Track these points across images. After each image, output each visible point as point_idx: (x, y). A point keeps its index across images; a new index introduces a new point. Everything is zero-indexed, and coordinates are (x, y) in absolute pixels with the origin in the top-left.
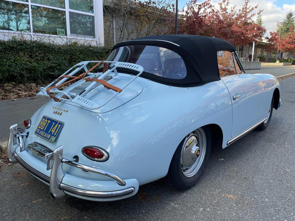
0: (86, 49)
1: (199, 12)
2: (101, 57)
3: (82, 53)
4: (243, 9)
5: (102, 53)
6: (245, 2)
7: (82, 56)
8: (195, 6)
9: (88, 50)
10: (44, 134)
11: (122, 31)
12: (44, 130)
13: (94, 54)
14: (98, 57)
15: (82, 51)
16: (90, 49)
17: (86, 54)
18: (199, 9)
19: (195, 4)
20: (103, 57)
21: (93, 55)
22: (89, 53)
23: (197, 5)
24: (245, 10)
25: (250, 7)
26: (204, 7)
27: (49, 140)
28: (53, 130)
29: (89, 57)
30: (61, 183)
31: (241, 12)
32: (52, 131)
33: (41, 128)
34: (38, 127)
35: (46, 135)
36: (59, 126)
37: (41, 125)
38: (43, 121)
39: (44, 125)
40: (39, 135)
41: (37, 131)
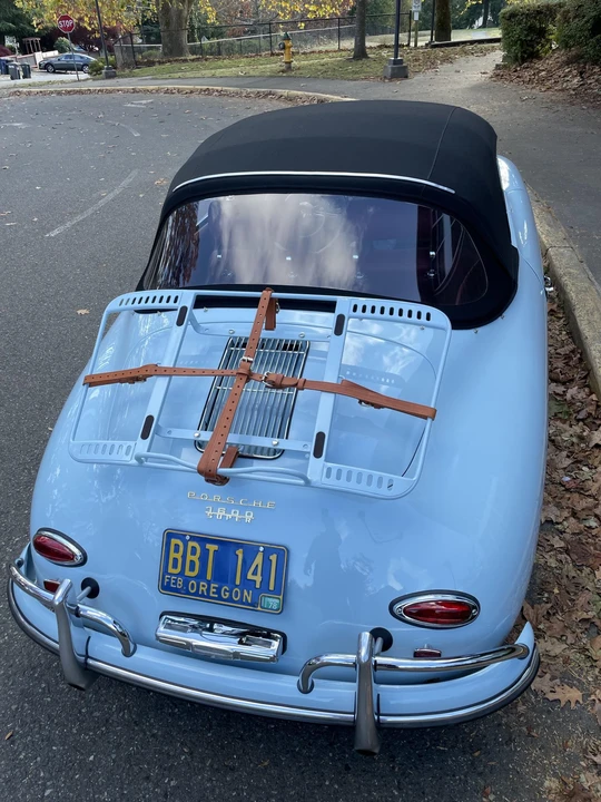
10: (212, 589)
12: (209, 577)
27: (259, 608)
28: (255, 573)
30: (379, 714)
32: (250, 576)
33: (188, 573)
34: (166, 571)
35: (231, 592)
36: (273, 558)
37: (175, 560)
38: (177, 550)
39: (192, 562)
40: (192, 594)
41: (169, 583)
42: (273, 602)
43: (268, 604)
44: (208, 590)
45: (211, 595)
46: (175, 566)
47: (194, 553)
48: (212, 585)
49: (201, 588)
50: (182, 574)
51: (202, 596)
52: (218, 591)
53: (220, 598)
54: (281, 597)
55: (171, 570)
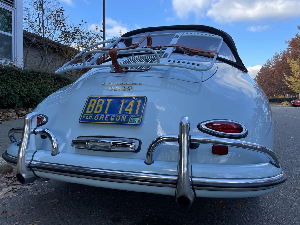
0: (9, 69)
2: (28, 80)
3: (4, 73)
5: (29, 75)
7: (4, 76)
9: (12, 70)
10: (106, 117)
12: (106, 112)
13: (20, 75)
14: (25, 80)
15: (4, 71)
16: (15, 70)
17: (10, 75)
20: (30, 81)
21: (18, 77)
22: (14, 74)
27: (129, 123)
28: (129, 108)
29: (13, 79)
30: (192, 177)
32: (126, 110)
33: (96, 112)
34: (85, 113)
35: (115, 118)
36: (139, 102)
37: (91, 108)
38: (93, 103)
39: (99, 108)
40: (96, 121)
41: (85, 118)
42: (136, 120)
43: (134, 121)
44: (104, 118)
45: (105, 120)
46: (90, 110)
47: (100, 103)
48: (107, 116)
49: (101, 117)
50: (93, 113)
51: (101, 121)
52: (109, 118)
53: (110, 121)
54: (141, 117)
55: (87, 112)
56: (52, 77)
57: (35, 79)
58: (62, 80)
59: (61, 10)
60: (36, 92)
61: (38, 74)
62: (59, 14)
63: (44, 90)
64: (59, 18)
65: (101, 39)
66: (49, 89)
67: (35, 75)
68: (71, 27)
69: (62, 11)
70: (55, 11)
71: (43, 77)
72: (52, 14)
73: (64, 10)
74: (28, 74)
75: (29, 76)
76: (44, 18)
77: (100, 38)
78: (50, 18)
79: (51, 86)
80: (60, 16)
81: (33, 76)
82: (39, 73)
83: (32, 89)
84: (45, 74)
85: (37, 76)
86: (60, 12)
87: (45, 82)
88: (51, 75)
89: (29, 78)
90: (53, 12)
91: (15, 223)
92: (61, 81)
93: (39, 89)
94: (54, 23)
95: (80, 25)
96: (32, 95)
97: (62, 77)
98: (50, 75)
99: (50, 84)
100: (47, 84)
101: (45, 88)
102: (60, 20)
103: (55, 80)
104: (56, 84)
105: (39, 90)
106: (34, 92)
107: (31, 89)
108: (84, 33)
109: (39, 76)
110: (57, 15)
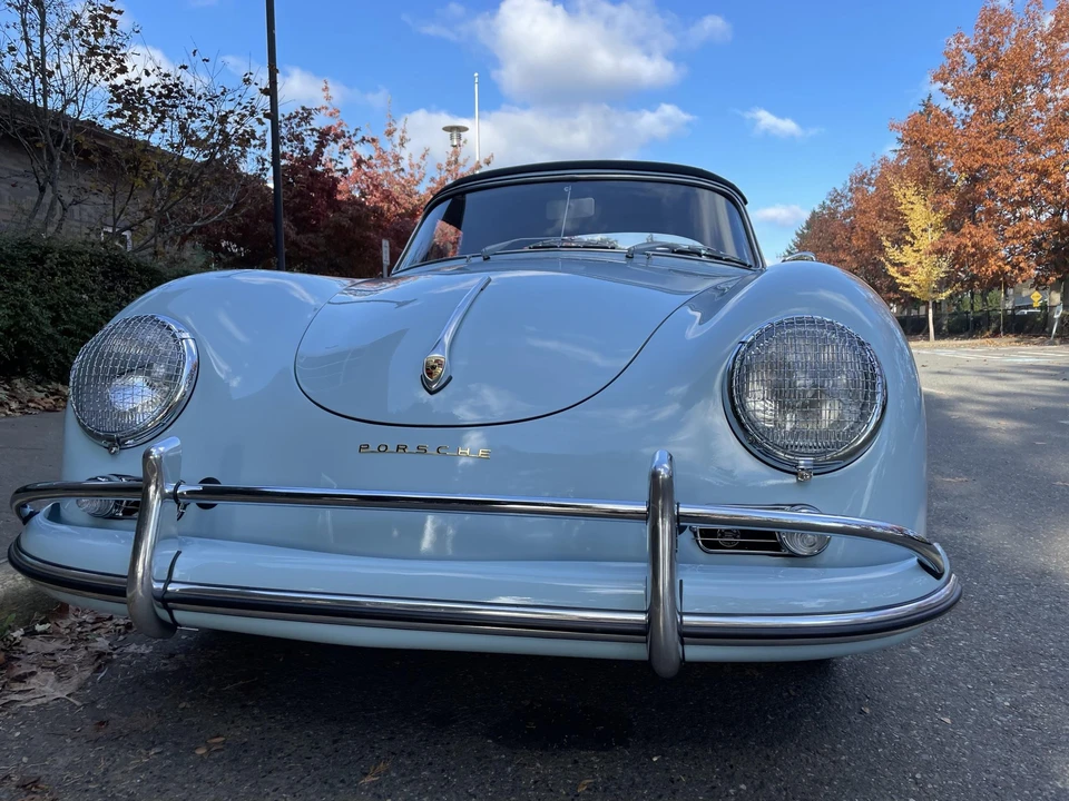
1: (319, 152)
4: (449, 164)
6: (450, 143)
8: (309, 132)
11: (42, 190)
18: (321, 145)
19: (309, 127)
23: (312, 130)
24: (453, 167)
25: (466, 161)
26: (335, 141)
31: (444, 174)
56: (93, 264)
57: (33, 272)
58: (131, 273)
59: (110, 10)
60: (41, 319)
61: (46, 253)
62: (102, 26)
63: (67, 313)
64: (100, 40)
65: (265, 120)
66: (86, 306)
67: (34, 257)
68: (147, 74)
69: (112, 16)
70: (87, 14)
71: (62, 265)
72: (74, 24)
73: (120, 12)
74: (8, 256)
75: (12, 264)
76: (46, 38)
77: (261, 116)
78: (67, 37)
79: (91, 297)
80: (107, 30)
81: (26, 260)
82: (47, 250)
83: (24, 307)
84: (68, 252)
85: (40, 261)
86: (107, 19)
87: (68, 284)
88: (90, 255)
89: (11, 271)
90: (77, 17)
91: (150, 749)
92: (125, 276)
93: (50, 308)
94: (81, 57)
95: (185, 67)
96: (25, 330)
97: (129, 263)
98: (86, 257)
99: (87, 291)
100: (77, 290)
101: (71, 303)
102: (107, 47)
103: (104, 274)
104: (111, 289)
105: (48, 314)
106: (30, 320)
107: (22, 310)
108: (200, 98)
109: (48, 261)
110: (96, 28)
